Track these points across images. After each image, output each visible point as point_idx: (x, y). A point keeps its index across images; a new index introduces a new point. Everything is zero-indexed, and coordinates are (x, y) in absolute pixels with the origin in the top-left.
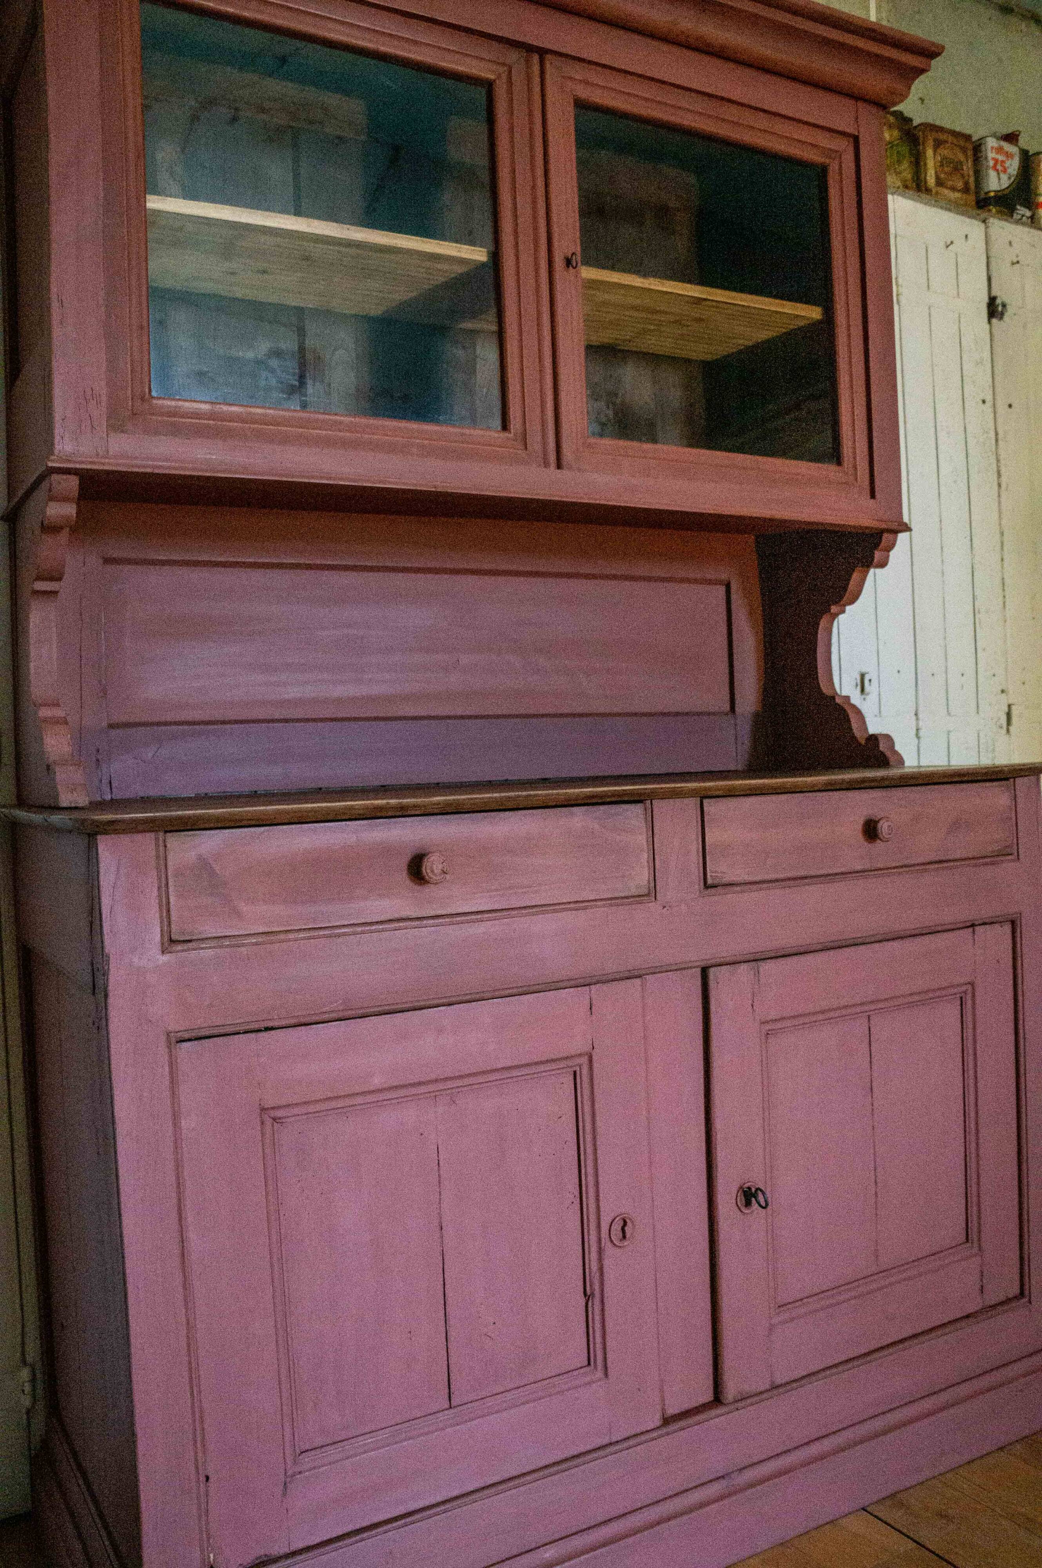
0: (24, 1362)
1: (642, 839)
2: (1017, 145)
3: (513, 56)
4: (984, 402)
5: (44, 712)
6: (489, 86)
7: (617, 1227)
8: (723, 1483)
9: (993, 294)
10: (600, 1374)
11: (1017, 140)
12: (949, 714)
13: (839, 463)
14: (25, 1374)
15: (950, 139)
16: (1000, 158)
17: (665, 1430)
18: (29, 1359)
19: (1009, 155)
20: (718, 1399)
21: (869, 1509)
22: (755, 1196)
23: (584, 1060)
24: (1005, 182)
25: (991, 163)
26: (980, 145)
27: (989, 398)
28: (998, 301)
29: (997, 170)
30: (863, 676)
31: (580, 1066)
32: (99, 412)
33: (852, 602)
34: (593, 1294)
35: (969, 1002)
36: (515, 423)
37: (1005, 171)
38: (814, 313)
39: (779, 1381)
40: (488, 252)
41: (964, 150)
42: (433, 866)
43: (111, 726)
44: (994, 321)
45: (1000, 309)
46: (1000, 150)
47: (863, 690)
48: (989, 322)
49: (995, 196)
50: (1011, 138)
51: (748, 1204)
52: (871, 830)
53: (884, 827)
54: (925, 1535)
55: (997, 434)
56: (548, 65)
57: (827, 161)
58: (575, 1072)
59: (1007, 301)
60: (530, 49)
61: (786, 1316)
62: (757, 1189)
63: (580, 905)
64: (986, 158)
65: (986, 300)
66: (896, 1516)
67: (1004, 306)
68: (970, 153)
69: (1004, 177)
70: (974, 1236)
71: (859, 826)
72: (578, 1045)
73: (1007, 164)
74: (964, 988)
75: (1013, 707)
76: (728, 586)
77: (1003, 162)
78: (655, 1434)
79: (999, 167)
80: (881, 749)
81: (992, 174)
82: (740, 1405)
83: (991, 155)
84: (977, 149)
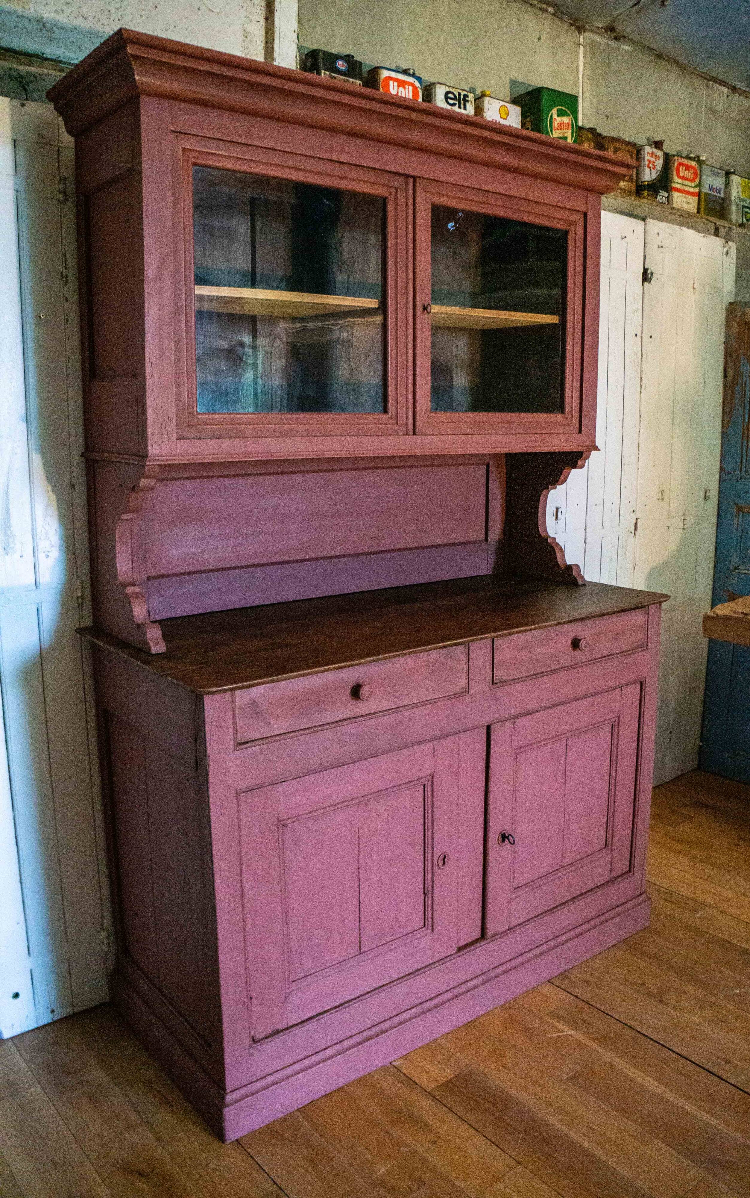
0: (102, 928)
1: (464, 663)
2: (662, 150)
3: (398, 182)
4: (636, 335)
5: (130, 590)
6: (385, 199)
7: (441, 859)
8: (484, 977)
9: (646, 267)
10: (429, 931)
11: (662, 146)
12: (603, 528)
13: (563, 412)
14: (104, 934)
15: (624, 147)
16: (652, 159)
17: (459, 954)
18: (105, 926)
19: (657, 157)
20: (483, 936)
21: (552, 981)
22: (508, 838)
23: (429, 778)
24: (654, 176)
25: (647, 163)
26: (641, 150)
27: (639, 333)
28: (649, 271)
29: (650, 168)
30: (557, 509)
31: (428, 781)
32: (172, 429)
33: (562, 483)
34: (428, 893)
35: (616, 726)
36: (391, 408)
37: (654, 168)
38: (554, 319)
39: (512, 925)
40: (379, 302)
41: (631, 154)
42: (364, 692)
43: (149, 579)
44: (646, 284)
45: (650, 276)
46: (652, 154)
47: (557, 517)
48: (643, 285)
49: (648, 185)
50: (658, 145)
51: (503, 841)
52: (575, 644)
53: (583, 643)
54: (579, 992)
55: (642, 355)
56: (418, 188)
57: (568, 228)
58: (424, 785)
59: (653, 271)
60: (408, 176)
61: (519, 893)
62: (509, 835)
63: (433, 701)
64: (644, 159)
65: (642, 271)
66: (565, 984)
67: (652, 274)
68: (634, 155)
69: (653, 172)
70: (609, 844)
71: (569, 643)
72: (426, 772)
73: (656, 164)
74: (614, 720)
75: (639, 520)
76: (488, 466)
77: (654, 162)
78: (454, 956)
79: (651, 165)
80: (574, 574)
81: (647, 170)
82: (493, 939)
83: (647, 157)
84: (639, 151)
